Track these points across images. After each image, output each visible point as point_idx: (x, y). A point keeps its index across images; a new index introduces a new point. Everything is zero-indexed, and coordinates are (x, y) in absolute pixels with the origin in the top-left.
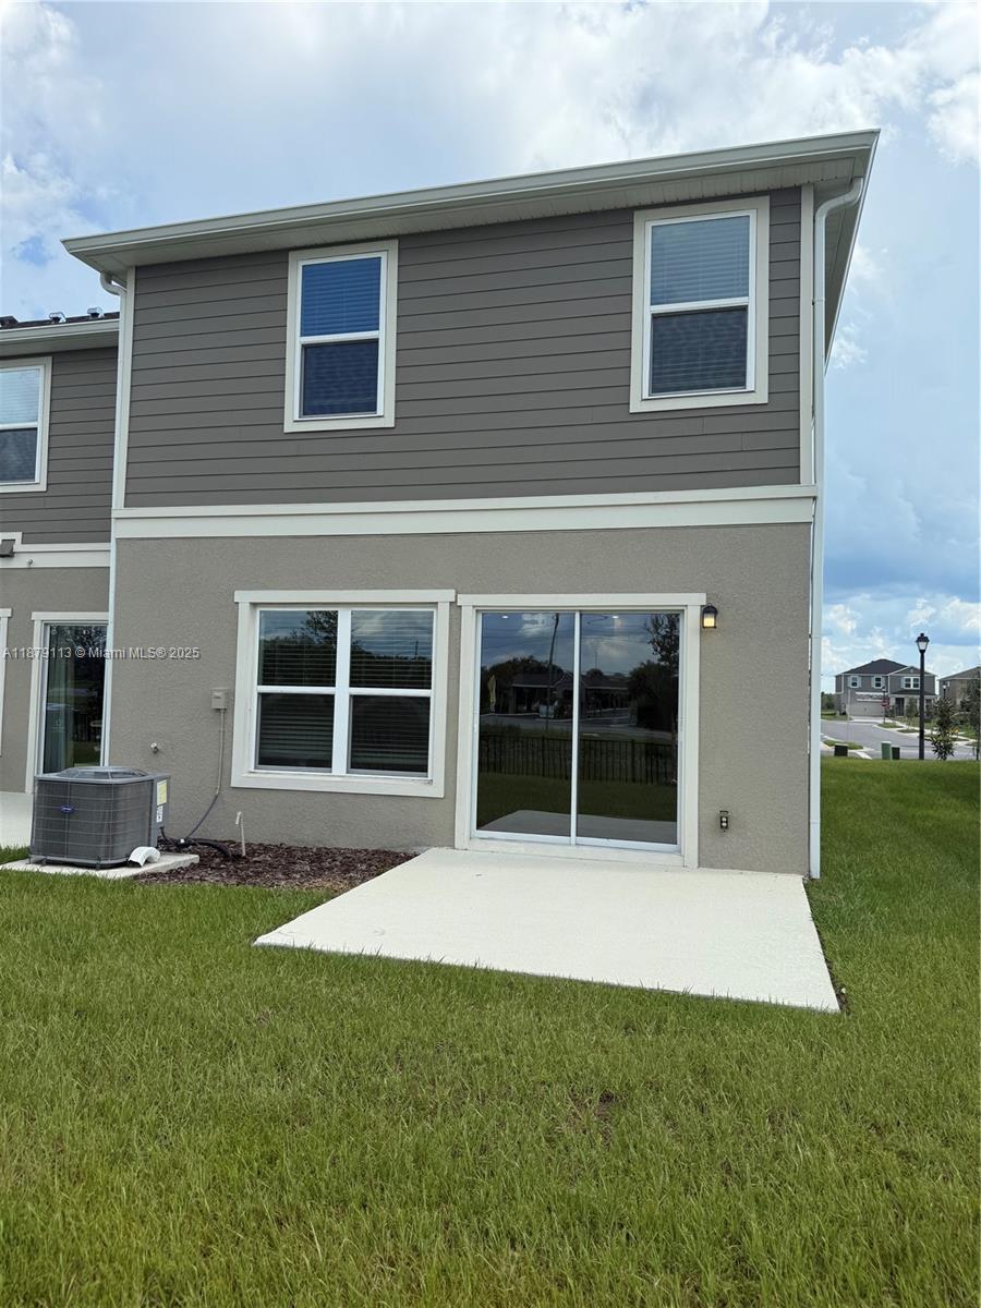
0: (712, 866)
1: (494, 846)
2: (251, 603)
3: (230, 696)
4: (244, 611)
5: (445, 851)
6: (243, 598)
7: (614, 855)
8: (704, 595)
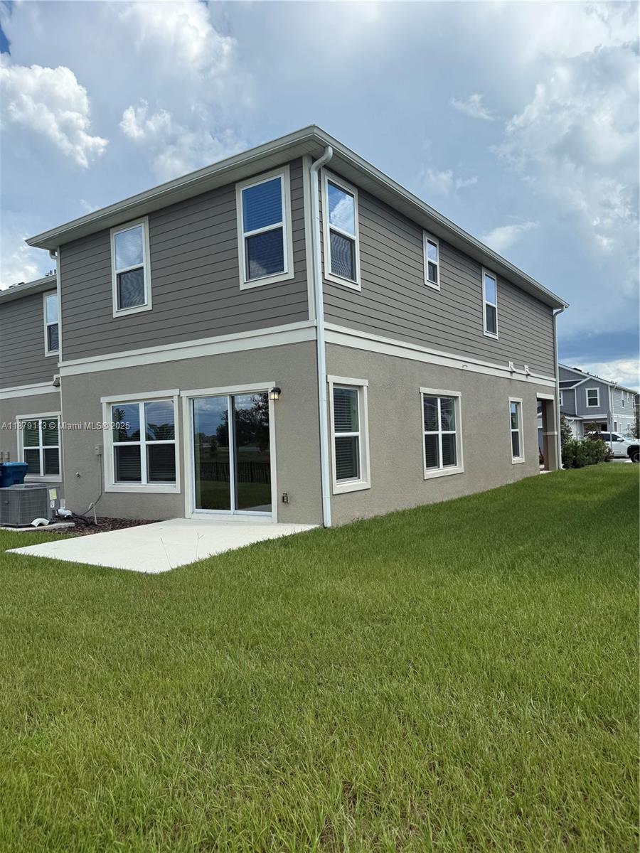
0: (284, 522)
1: (201, 516)
2: (107, 403)
3: (101, 448)
4: (104, 406)
5: (182, 519)
6: (104, 400)
7: (246, 519)
8: (274, 383)
